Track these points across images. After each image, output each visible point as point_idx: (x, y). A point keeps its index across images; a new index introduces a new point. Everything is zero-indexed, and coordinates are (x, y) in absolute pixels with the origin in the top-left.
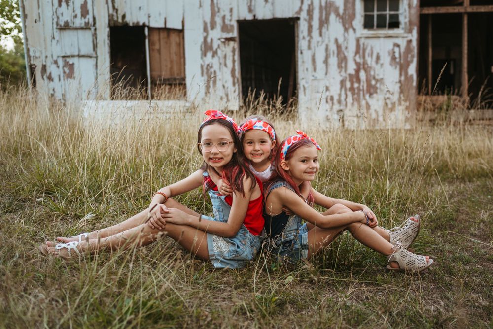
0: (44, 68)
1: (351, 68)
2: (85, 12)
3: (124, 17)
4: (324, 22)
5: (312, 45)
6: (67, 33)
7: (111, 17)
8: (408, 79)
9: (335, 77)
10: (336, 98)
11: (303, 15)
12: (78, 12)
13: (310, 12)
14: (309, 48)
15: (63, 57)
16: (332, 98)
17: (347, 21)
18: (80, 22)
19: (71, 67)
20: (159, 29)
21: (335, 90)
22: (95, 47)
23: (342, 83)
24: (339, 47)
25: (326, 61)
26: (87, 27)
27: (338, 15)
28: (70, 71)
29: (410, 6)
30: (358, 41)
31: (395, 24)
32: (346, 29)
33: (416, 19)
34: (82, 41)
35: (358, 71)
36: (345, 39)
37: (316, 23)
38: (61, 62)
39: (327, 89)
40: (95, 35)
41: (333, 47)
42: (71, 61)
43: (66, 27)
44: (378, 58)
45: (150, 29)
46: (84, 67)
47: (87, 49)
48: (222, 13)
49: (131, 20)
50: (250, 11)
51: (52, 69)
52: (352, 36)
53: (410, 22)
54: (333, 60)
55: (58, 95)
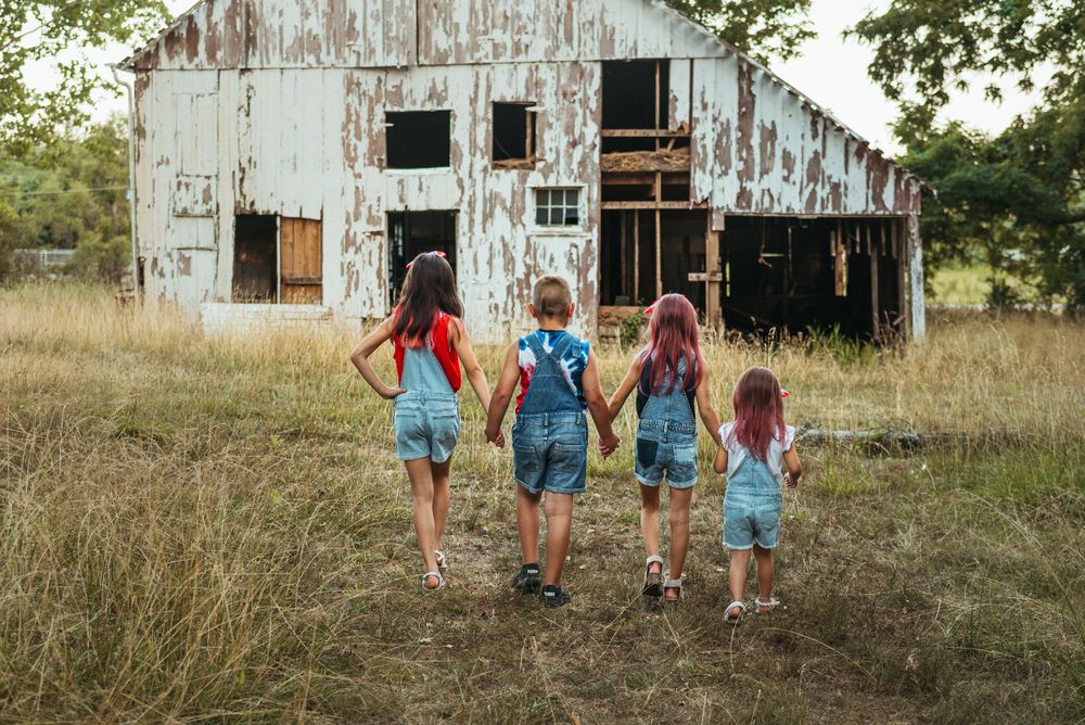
0: (155, 261)
1: (520, 271)
2: (207, 198)
3: (252, 204)
4: (488, 216)
5: (473, 243)
6: (184, 221)
7: (237, 204)
8: (588, 286)
9: (501, 281)
10: (501, 306)
11: (464, 208)
12: (200, 197)
13: (471, 204)
14: (470, 246)
15: (179, 249)
16: (496, 307)
17: (515, 215)
18: (200, 209)
19: (187, 261)
20: (293, 219)
21: (501, 297)
22: (216, 238)
23: (509, 289)
24: (505, 246)
25: (490, 263)
26: (208, 215)
27: (504, 208)
28: (186, 267)
29: (589, 200)
30: (528, 238)
31: (572, 220)
32: (514, 225)
33: (597, 216)
34: (202, 231)
35: (527, 275)
36: (513, 237)
37: (478, 217)
38: (175, 255)
39: (491, 295)
40: (217, 225)
41: (498, 246)
42: (187, 254)
43: (184, 214)
44: (552, 260)
45: (282, 218)
46: (202, 262)
47: (207, 241)
48: (368, 203)
49: (260, 208)
50: (402, 200)
51: (164, 263)
52: (520, 234)
53: (590, 219)
54: (499, 262)
55: (169, 296)
